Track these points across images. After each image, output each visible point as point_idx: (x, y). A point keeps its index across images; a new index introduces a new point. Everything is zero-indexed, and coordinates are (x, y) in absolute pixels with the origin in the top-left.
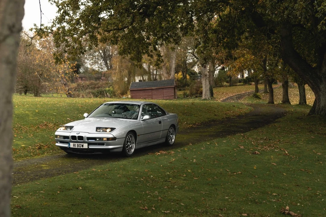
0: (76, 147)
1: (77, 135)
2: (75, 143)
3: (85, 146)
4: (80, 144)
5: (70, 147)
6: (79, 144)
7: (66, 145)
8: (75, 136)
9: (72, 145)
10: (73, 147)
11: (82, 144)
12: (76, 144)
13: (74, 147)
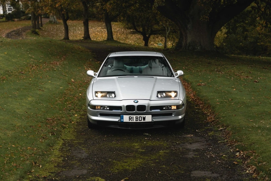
0: (135, 121)
1: (136, 105)
2: (132, 116)
4: (140, 117)
6: (138, 116)
7: (116, 119)
9: (126, 119)
10: (128, 121)
11: (144, 116)
12: (134, 116)
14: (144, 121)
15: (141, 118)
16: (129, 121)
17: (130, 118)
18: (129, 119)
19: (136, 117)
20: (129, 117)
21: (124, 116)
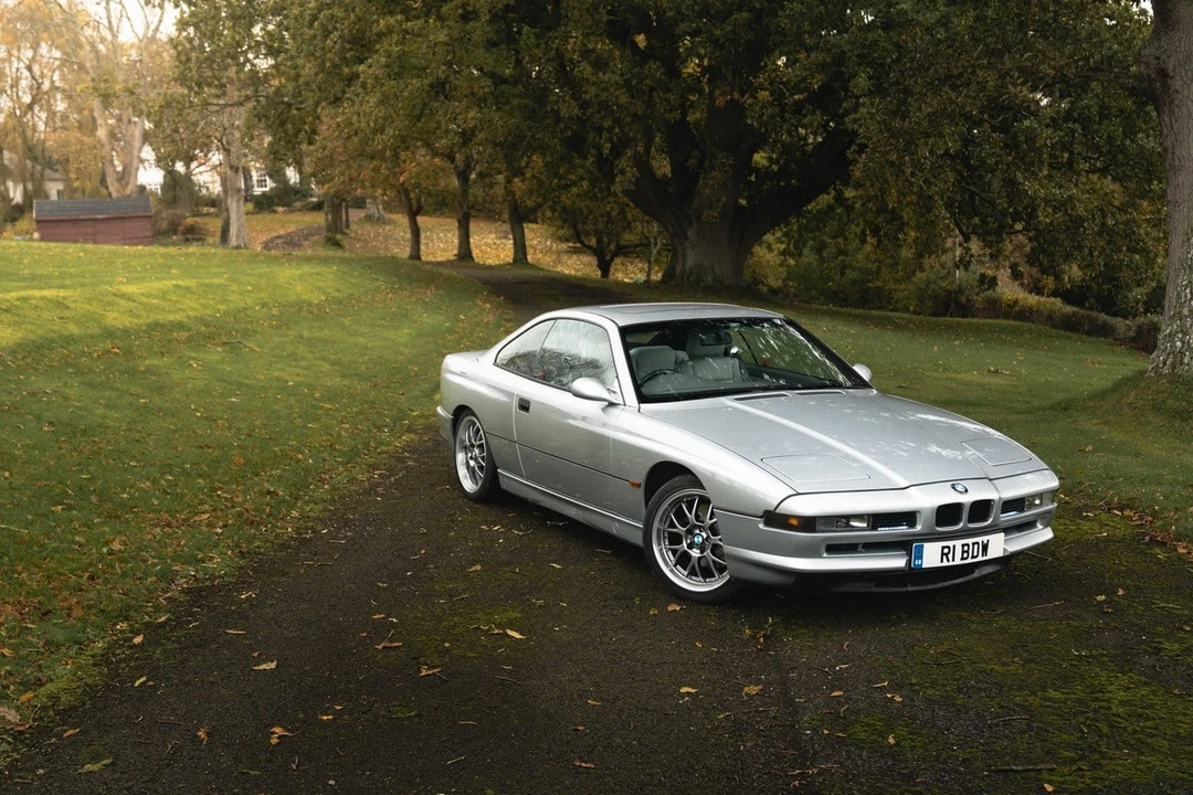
0: (958, 561)
2: (950, 543)
3: (998, 545)
4: (974, 544)
5: (920, 568)
6: (970, 541)
8: (957, 507)
11: (984, 539)
12: (958, 543)
13: (945, 563)
14: (985, 558)
15: (976, 546)
16: (942, 561)
17: (946, 551)
18: (943, 554)
19: (963, 546)
20: (943, 548)
21: (925, 545)
